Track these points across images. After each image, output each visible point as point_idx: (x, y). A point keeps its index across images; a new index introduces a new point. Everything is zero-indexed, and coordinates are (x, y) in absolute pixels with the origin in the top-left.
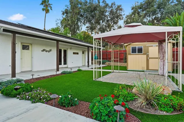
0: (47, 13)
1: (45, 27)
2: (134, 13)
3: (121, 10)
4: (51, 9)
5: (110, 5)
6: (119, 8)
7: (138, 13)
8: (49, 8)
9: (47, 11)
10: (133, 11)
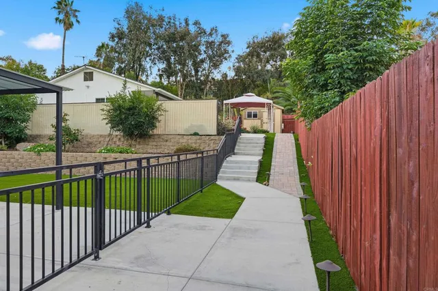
0: (67, 29)
1: (63, 62)
2: (251, 54)
3: (229, 43)
4: (78, 22)
5: (208, 31)
6: (225, 40)
7: (258, 56)
8: (73, 20)
9: (69, 26)
10: (248, 50)
